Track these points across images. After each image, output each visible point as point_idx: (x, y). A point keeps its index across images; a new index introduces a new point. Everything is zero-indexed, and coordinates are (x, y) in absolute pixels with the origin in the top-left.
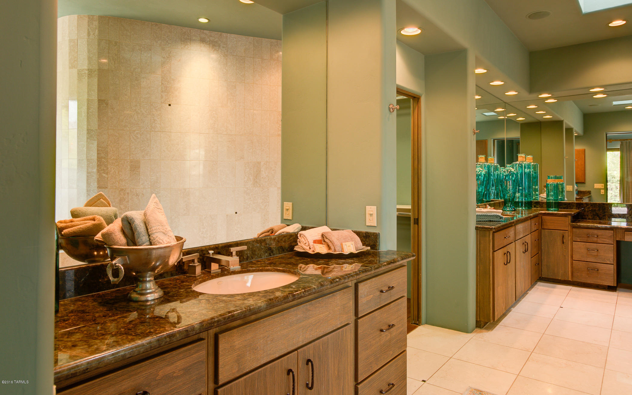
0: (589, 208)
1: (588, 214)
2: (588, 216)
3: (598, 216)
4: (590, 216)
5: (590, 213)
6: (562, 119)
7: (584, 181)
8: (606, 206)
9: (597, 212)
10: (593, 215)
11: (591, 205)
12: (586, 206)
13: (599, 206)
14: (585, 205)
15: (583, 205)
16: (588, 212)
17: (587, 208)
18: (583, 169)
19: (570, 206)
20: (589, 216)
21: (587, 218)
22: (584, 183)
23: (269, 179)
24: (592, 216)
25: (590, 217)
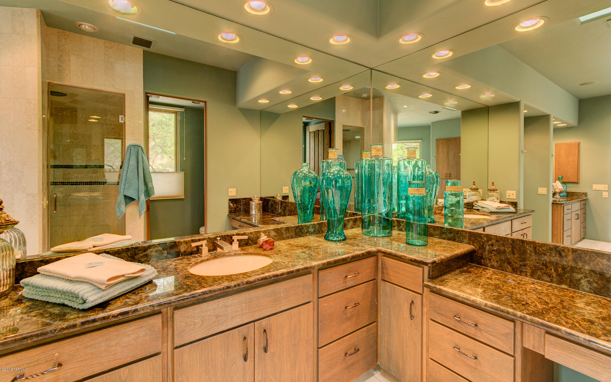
0: (492, 245)
1: (491, 256)
2: (490, 260)
3: (509, 263)
4: (494, 261)
5: (495, 255)
6: (517, 99)
7: (578, 181)
8: (527, 247)
9: (509, 257)
10: (501, 260)
11: (497, 241)
12: (488, 241)
13: (511, 245)
14: (485, 239)
15: (481, 238)
16: (491, 252)
17: (489, 245)
18: (576, 166)
19: (458, 237)
20: (492, 260)
21: (489, 265)
22: (577, 183)
23: (13, 183)
24: (497, 262)
25: (495, 264)
